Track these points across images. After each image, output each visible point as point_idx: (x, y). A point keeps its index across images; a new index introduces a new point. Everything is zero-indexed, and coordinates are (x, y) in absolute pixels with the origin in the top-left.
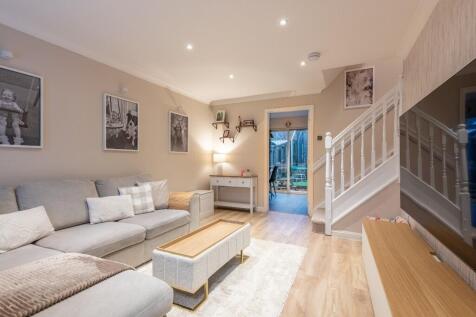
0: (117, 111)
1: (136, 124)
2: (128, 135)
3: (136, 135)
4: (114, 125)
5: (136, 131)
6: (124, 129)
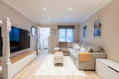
1: (101, 27)
2: (99, 31)
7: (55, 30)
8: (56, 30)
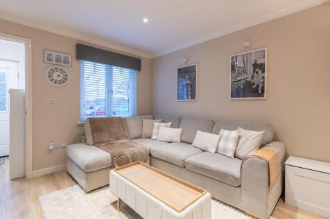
0: (242, 65)
1: (263, 72)
2: (254, 84)
3: (263, 83)
4: (238, 78)
5: (263, 78)
6: (249, 79)
7: (58, 60)
8: (66, 62)
